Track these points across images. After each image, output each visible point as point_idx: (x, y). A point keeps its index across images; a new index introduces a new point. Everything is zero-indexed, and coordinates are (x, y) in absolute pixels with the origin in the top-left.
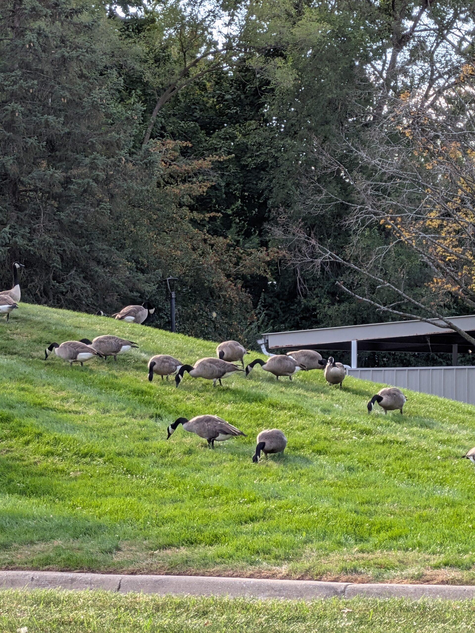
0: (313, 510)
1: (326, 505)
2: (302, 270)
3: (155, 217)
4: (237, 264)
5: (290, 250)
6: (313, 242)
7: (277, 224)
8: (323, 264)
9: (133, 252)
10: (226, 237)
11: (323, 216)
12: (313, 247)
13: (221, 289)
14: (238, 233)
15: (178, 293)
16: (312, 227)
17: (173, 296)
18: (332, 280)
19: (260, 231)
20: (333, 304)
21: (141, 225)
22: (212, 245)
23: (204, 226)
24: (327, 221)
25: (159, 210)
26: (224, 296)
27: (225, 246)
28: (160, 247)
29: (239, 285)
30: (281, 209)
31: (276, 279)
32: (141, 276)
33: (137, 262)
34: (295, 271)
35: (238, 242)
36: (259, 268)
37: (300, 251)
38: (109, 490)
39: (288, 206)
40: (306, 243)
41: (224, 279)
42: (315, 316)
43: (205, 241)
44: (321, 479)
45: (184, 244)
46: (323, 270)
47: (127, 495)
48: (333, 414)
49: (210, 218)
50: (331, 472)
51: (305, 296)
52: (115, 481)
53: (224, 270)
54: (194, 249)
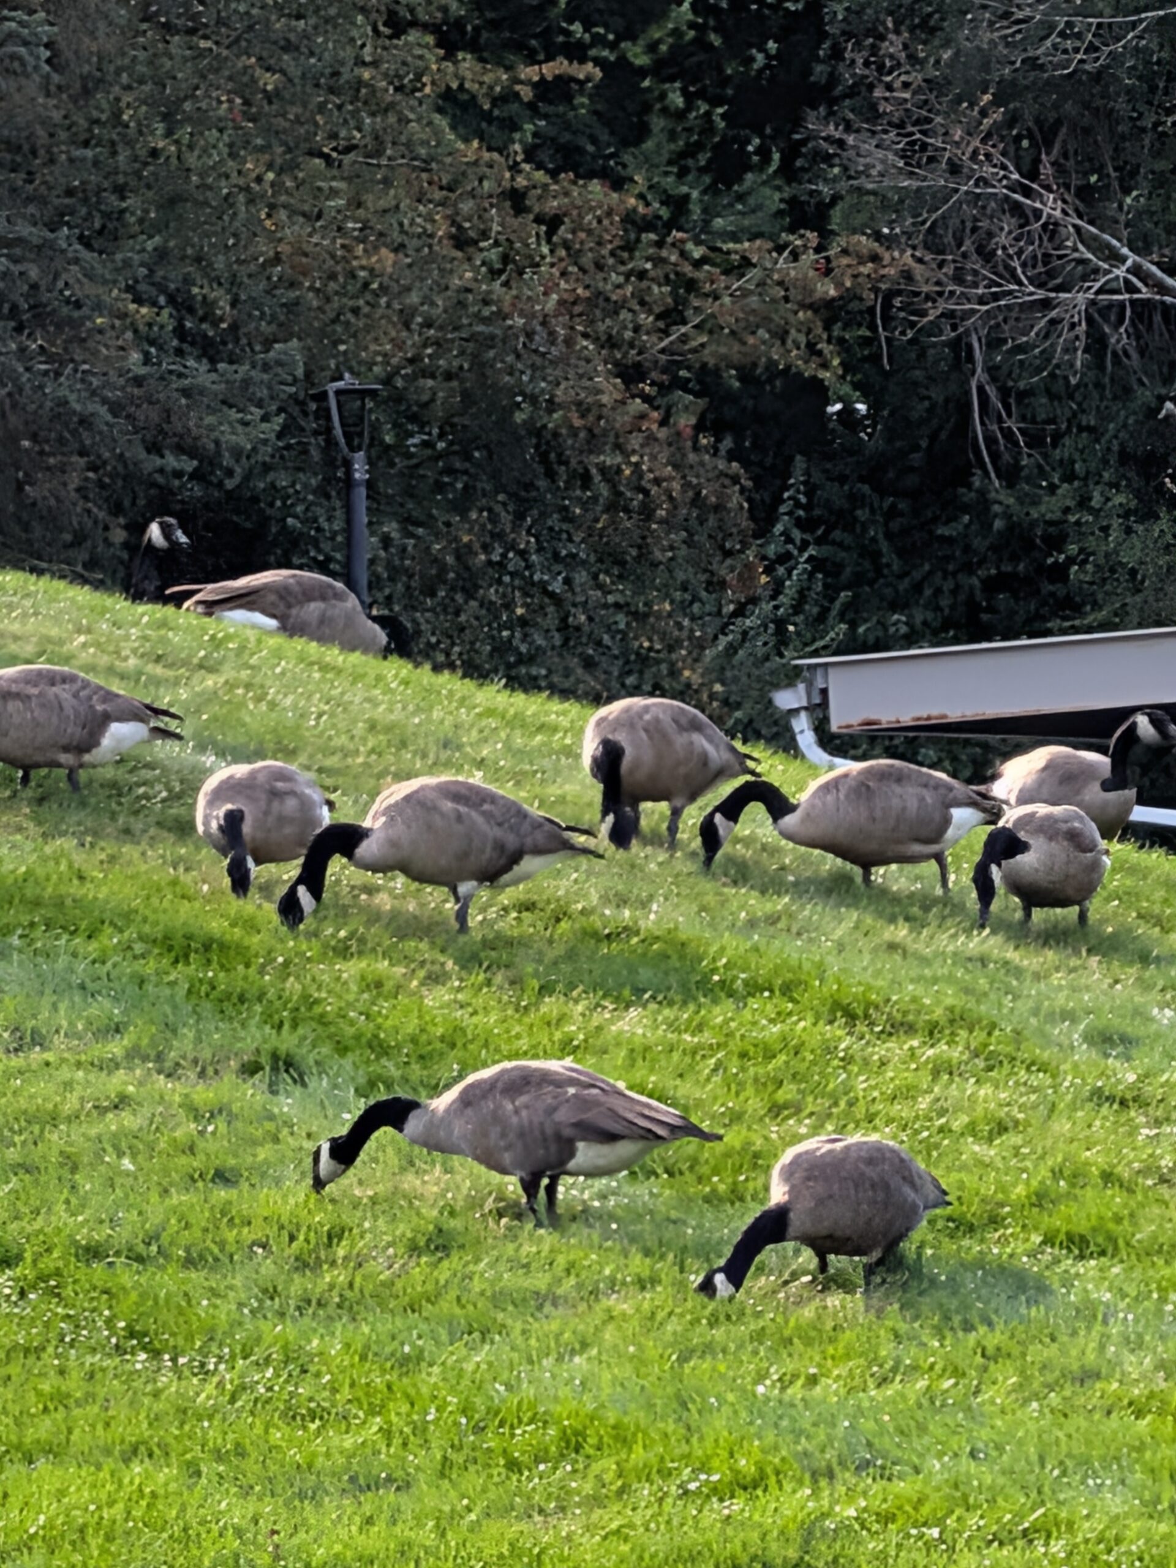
0: (1045, 1531)
1: (1114, 1503)
2: (993, 343)
3: (270, 81)
4: (672, 316)
5: (933, 243)
6: (1051, 206)
7: (872, 113)
8: (1097, 313)
9: (162, 254)
10: (618, 183)
11: (1098, 77)
12: (1052, 229)
13: (593, 440)
14: (681, 162)
15: (380, 455)
16: (1045, 135)
17: (360, 471)
18: (1144, 395)
19: (791, 153)
20: (1149, 515)
21: (201, 120)
22: (553, 223)
23: (512, 125)
24: (1121, 105)
25: (288, 47)
26: (610, 474)
27: (614, 231)
28: (294, 230)
29: (685, 421)
30: (893, 46)
31: (865, 390)
32: (199, 373)
33: (181, 303)
34: (960, 349)
35: (679, 205)
36: (782, 335)
37: (986, 255)
38: (43, 1429)
39: (926, 29)
40: (1017, 209)
41: (609, 389)
42: (1059, 573)
43: (516, 200)
44: (1087, 1376)
45: (414, 216)
46: (1097, 344)
47: (132, 1453)
48: (1144, 1061)
49: (542, 87)
50: (1136, 1344)
51: (1010, 476)
52: (74, 1384)
53: (611, 342)
54: (461, 241)
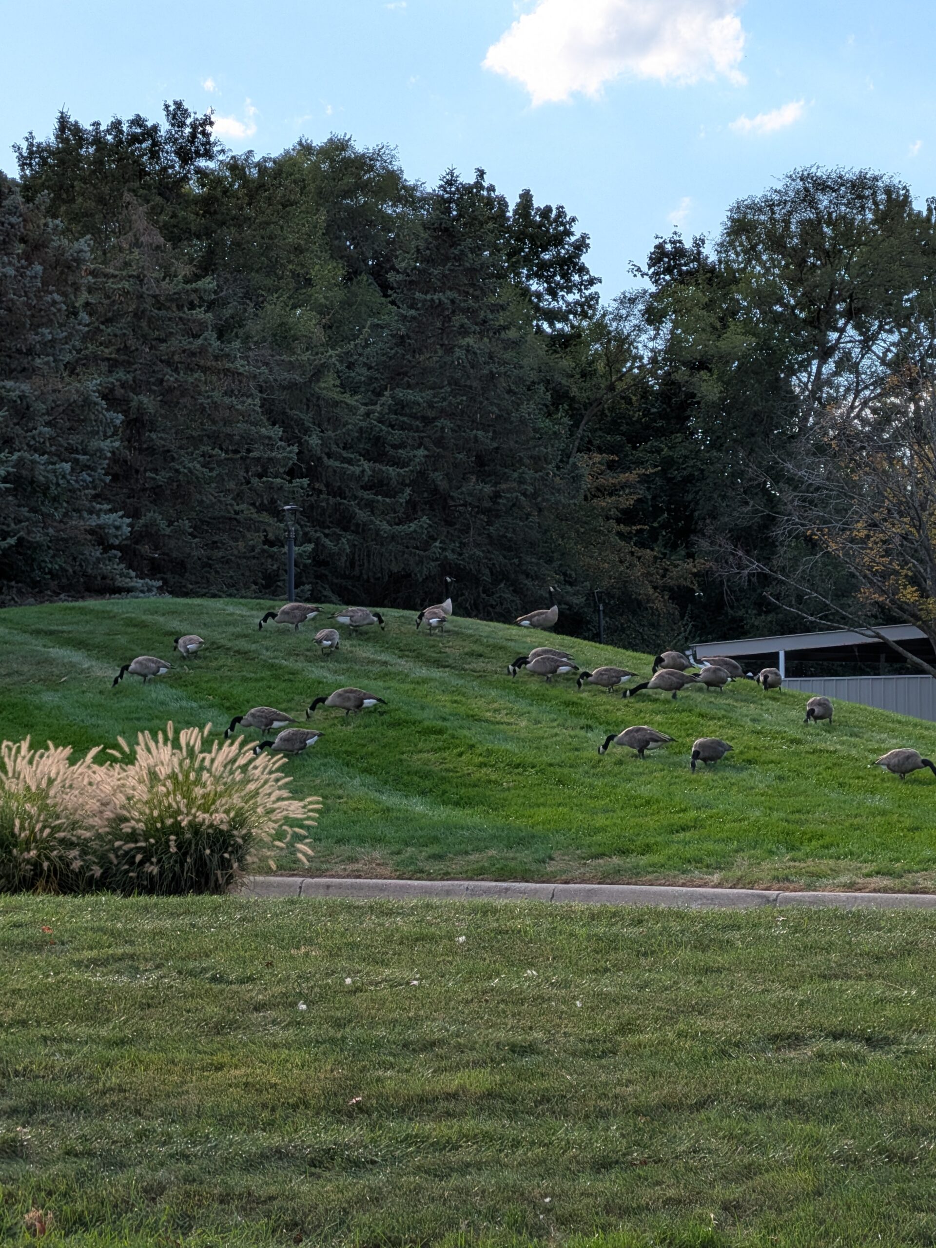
0: (743, 819)
1: (758, 814)
2: (728, 581)
3: (582, 530)
4: (663, 576)
5: (716, 561)
6: (740, 553)
7: (704, 535)
8: (749, 574)
9: (561, 565)
10: (652, 550)
11: (750, 527)
12: (740, 558)
13: (648, 601)
14: (665, 546)
15: (605, 605)
16: (738, 539)
17: (601, 608)
18: (759, 591)
19: (687, 543)
20: (760, 615)
21: (569, 538)
22: (639, 558)
23: (631, 538)
24: (754, 533)
25: (586, 523)
26: (652, 608)
27: (651, 559)
28: (588, 560)
29: (666, 597)
30: (708, 521)
31: (702, 591)
32: (569, 588)
33: (565, 574)
34: (722, 583)
35: (665, 554)
36: (685, 579)
37: (726, 562)
38: (542, 800)
39: (714, 518)
40: (732, 554)
41: (651, 591)
42: (742, 627)
43: (632, 553)
44: (752, 788)
45: (611, 557)
46: (749, 581)
47: (559, 805)
48: (763, 724)
49: (637, 531)
50: (761, 782)
51: (732, 607)
52: (548, 791)
53: (651, 582)
54: (621, 562)
